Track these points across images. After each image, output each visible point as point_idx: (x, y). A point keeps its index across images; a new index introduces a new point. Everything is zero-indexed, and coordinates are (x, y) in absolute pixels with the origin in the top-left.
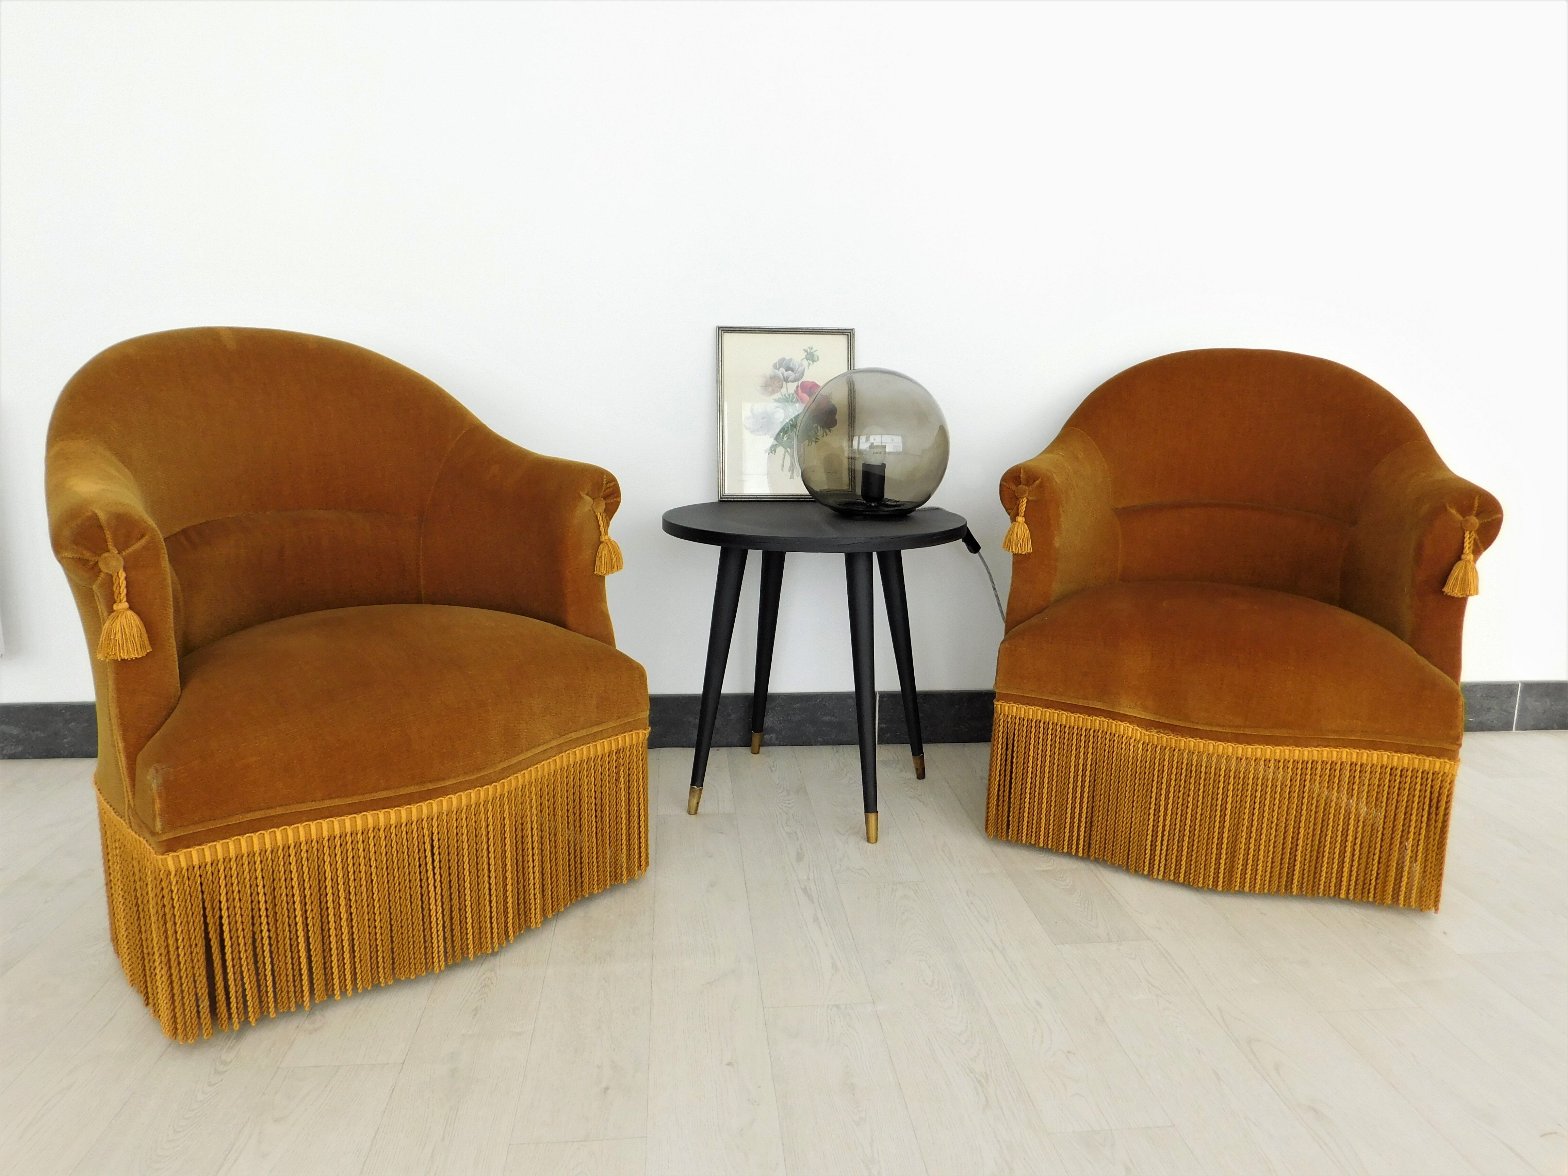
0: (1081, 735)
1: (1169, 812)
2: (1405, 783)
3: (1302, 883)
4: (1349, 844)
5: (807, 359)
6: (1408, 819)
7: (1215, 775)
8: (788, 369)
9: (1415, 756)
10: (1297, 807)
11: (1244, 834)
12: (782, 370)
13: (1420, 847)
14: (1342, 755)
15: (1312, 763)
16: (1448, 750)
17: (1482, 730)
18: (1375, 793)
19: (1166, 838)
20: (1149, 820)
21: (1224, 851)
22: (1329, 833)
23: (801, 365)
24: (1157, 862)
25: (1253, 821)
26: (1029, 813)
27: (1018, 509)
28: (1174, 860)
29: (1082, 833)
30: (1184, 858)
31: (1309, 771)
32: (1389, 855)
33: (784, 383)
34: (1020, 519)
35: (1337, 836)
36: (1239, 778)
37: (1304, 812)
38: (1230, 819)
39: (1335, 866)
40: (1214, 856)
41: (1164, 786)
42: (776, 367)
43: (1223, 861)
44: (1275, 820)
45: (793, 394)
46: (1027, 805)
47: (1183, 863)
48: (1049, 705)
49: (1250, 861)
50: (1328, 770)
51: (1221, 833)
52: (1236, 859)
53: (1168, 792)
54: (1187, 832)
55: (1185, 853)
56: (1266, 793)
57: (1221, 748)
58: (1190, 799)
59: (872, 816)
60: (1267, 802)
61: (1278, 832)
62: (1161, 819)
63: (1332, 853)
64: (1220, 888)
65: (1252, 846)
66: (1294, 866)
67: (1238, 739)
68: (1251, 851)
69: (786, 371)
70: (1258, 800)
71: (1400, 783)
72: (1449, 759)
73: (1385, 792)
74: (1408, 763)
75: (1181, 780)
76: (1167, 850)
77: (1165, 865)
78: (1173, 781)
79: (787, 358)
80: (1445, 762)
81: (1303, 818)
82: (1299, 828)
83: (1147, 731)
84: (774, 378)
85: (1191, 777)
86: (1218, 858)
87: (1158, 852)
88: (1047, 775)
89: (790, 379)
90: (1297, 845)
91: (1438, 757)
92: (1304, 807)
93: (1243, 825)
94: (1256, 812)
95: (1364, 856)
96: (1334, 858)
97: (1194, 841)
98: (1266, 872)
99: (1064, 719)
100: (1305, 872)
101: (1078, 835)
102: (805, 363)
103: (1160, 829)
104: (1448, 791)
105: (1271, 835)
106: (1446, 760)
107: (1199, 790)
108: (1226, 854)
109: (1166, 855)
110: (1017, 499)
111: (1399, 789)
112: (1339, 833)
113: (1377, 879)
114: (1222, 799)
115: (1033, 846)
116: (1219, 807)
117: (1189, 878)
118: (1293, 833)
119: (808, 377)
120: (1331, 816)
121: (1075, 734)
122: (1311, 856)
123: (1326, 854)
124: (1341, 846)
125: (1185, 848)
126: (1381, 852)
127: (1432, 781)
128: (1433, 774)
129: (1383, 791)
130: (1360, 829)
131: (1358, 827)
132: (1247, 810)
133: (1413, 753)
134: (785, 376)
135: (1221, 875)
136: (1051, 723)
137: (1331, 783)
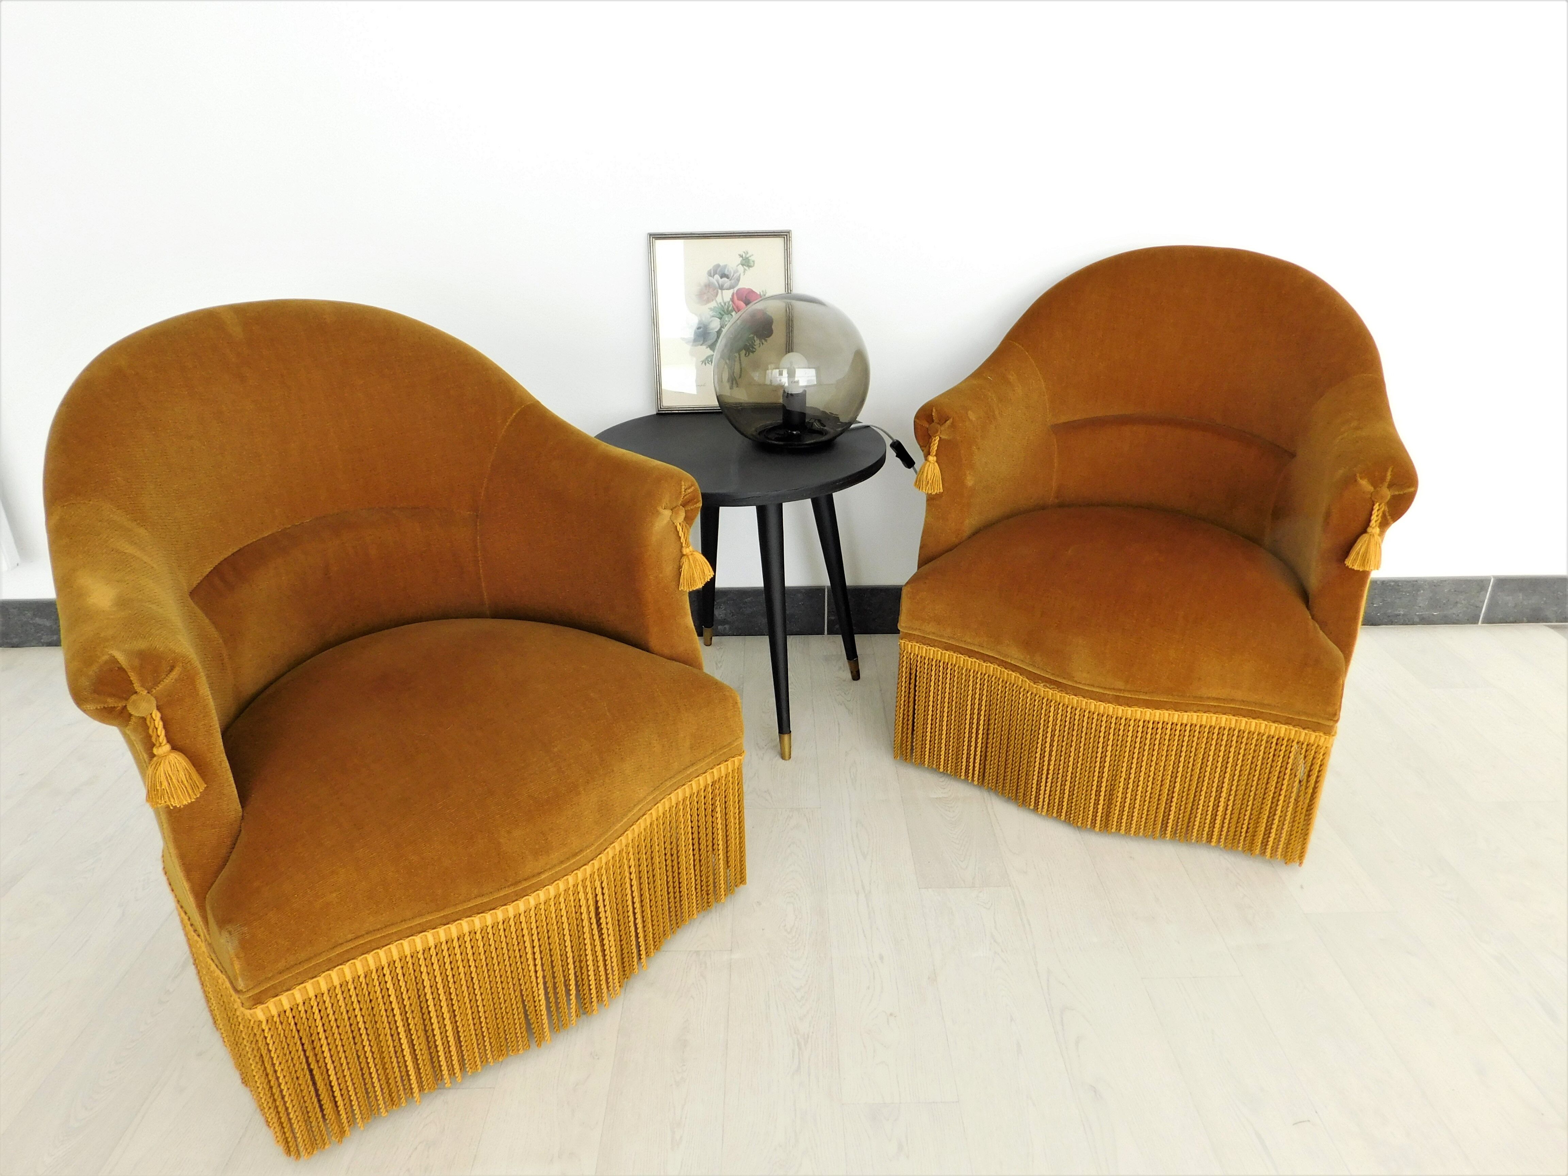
0: (977, 678)
1: (1053, 758)
2: (1280, 750)
3: (1176, 830)
4: (1222, 800)
5: (743, 265)
6: (1280, 783)
7: (1096, 730)
8: (723, 276)
9: (1291, 727)
10: (1174, 764)
11: (1122, 784)
12: (717, 277)
13: (1290, 809)
14: (1221, 721)
15: (1191, 726)
16: (1325, 725)
17: (1446, 623)
18: (1250, 757)
19: (1049, 780)
20: (1035, 762)
21: (1102, 798)
22: (1204, 788)
23: (736, 271)
24: (1041, 800)
25: (1130, 774)
26: (930, 741)
27: (930, 447)
28: (1057, 800)
29: (977, 765)
30: (1066, 800)
31: (1187, 733)
32: (1260, 813)
33: (720, 291)
34: (932, 458)
35: (1212, 792)
36: (1119, 735)
37: (1180, 769)
38: (1109, 771)
39: (1209, 817)
40: (1092, 801)
41: (1049, 735)
42: (711, 274)
43: (1100, 807)
44: (1152, 774)
45: (729, 303)
46: (928, 734)
47: (1065, 804)
48: (947, 647)
49: (1126, 809)
50: (1206, 733)
51: (1100, 783)
52: (1113, 806)
53: (1052, 741)
54: (1069, 778)
55: (1066, 796)
56: (1144, 750)
57: (1102, 707)
58: (1073, 749)
59: (786, 737)
60: (1145, 758)
61: (1155, 785)
62: (1046, 763)
63: (1206, 805)
64: (1097, 829)
65: (1129, 795)
66: (1169, 815)
67: (1118, 700)
68: (1128, 800)
69: (721, 278)
70: (1136, 756)
71: (1275, 750)
72: (1325, 733)
73: (1260, 758)
74: (1285, 734)
75: (1064, 731)
76: (1050, 791)
77: (1049, 804)
78: (1057, 731)
79: (722, 264)
80: (1320, 736)
81: (1179, 775)
82: (1175, 782)
83: (1034, 683)
84: (708, 286)
85: (1073, 730)
86: (1096, 804)
87: (1042, 792)
88: (946, 710)
89: (725, 286)
90: (1173, 797)
91: (1314, 731)
92: (1181, 765)
93: (1121, 777)
94: (1134, 766)
95: (1236, 812)
96: (1207, 811)
97: (1075, 786)
98: (1142, 818)
99: (962, 662)
100: (1179, 820)
101: (974, 767)
102: (741, 269)
103: (1045, 772)
104: (1321, 761)
105: (1147, 786)
106: (1321, 734)
107: (1081, 742)
108: (1104, 800)
109: (1050, 796)
110: (930, 437)
111: (1274, 755)
112: (1214, 789)
113: (1247, 832)
114: (1102, 752)
115: (934, 768)
116: (1098, 759)
117: (1070, 817)
118: (1170, 786)
119: (744, 284)
120: (1207, 774)
121: (971, 677)
122: (1185, 808)
123: (1201, 807)
124: (1215, 801)
125: (1067, 792)
126: (1252, 810)
127: (1306, 751)
128: (1308, 745)
129: (1259, 756)
130: (1234, 788)
131: (1232, 785)
132: (1125, 765)
133: (1290, 724)
134: (720, 283)
135: (1099, 818)
136: (949, 664)
137: (1209, 744)
